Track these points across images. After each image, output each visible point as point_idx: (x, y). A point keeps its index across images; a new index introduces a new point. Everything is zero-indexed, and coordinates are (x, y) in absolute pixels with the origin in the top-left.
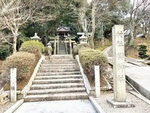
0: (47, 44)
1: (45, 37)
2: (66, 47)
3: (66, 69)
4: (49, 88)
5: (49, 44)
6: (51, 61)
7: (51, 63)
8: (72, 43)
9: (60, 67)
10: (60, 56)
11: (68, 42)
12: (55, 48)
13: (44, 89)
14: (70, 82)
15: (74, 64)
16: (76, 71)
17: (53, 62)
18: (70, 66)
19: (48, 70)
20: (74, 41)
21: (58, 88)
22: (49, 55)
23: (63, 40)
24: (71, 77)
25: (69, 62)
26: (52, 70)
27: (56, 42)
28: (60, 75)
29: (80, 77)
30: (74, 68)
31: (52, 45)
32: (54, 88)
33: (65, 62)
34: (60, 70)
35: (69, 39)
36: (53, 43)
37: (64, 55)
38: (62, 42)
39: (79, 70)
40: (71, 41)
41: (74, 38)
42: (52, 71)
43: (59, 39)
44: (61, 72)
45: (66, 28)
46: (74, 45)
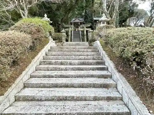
0: (61, 31)
1: (60, 24)
2: (81, 36)
3: (83, 61)
4: (50, 99)
5: (63, 31)
6: (62, 48)
7: (62, 51)
8: (87, 31)
9: (73, 56)
10: (74, 43)
11: (82, 30)
12: (70, 36)
13: (41, 100)
14: (90, 87)
15: (93, 53)
16: (98, 63)
17: (65, 49)
18: (87, 55)
19: (56, 62)
20: (89, 29)
21: (69, 100)
22: (62, 42)
23: (77, 28)
24: (92, 76)
25: (85, 50)
26: (60, 61)
27: (70, 29)
28: (73, 69)
29: (108, 75)
30: (94, 59)
31: (67, 33)
32: (61, 100)
33: (80, 50)
34: (73, 61)
36: (68, 31)
37: (78, 43)
38: (77, 30)
39: (103, 63)
40: (86, 29)
41: (89, 25)
42: (62, 64)
44: (75, 65)
45: (81, 19)
46: (89, 32)
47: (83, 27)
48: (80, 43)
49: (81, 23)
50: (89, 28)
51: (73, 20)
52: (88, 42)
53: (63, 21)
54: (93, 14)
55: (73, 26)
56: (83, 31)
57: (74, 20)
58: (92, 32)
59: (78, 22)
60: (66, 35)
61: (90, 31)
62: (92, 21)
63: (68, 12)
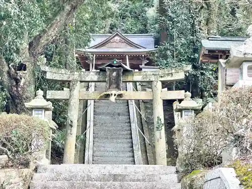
0: (27, 105)
1: (22, 67)
2: (135, 126)
8: (168, 104)
10: (96, 170)
11: (142, 95)
22: (26, 164)
23: (118, 87)
27: (78, 93)
31: (59, 112)
35: (150, 82)
36: (67, 102)
37: (118, 169)
38: (113, 99)
40: (162, 94)
41: (181, 76)
43: (95, 78)
45: (136, 40)
46: (180, 110)
47: (147, 85)
48: (131, 168)
49: (137, 62)
50: (177, 88)
51: (94, 44)
52: (173, 169)
53: (40, 49)
54: (202, 17)
55: (92, 75)
56: (148, 105)
57: (99, 40)
58: (197, 111)
59: (122, 56)
60: (53, 125)
61: (184, 104)
62: (196, 51)
63: (68, 8)
